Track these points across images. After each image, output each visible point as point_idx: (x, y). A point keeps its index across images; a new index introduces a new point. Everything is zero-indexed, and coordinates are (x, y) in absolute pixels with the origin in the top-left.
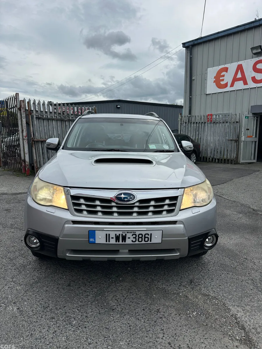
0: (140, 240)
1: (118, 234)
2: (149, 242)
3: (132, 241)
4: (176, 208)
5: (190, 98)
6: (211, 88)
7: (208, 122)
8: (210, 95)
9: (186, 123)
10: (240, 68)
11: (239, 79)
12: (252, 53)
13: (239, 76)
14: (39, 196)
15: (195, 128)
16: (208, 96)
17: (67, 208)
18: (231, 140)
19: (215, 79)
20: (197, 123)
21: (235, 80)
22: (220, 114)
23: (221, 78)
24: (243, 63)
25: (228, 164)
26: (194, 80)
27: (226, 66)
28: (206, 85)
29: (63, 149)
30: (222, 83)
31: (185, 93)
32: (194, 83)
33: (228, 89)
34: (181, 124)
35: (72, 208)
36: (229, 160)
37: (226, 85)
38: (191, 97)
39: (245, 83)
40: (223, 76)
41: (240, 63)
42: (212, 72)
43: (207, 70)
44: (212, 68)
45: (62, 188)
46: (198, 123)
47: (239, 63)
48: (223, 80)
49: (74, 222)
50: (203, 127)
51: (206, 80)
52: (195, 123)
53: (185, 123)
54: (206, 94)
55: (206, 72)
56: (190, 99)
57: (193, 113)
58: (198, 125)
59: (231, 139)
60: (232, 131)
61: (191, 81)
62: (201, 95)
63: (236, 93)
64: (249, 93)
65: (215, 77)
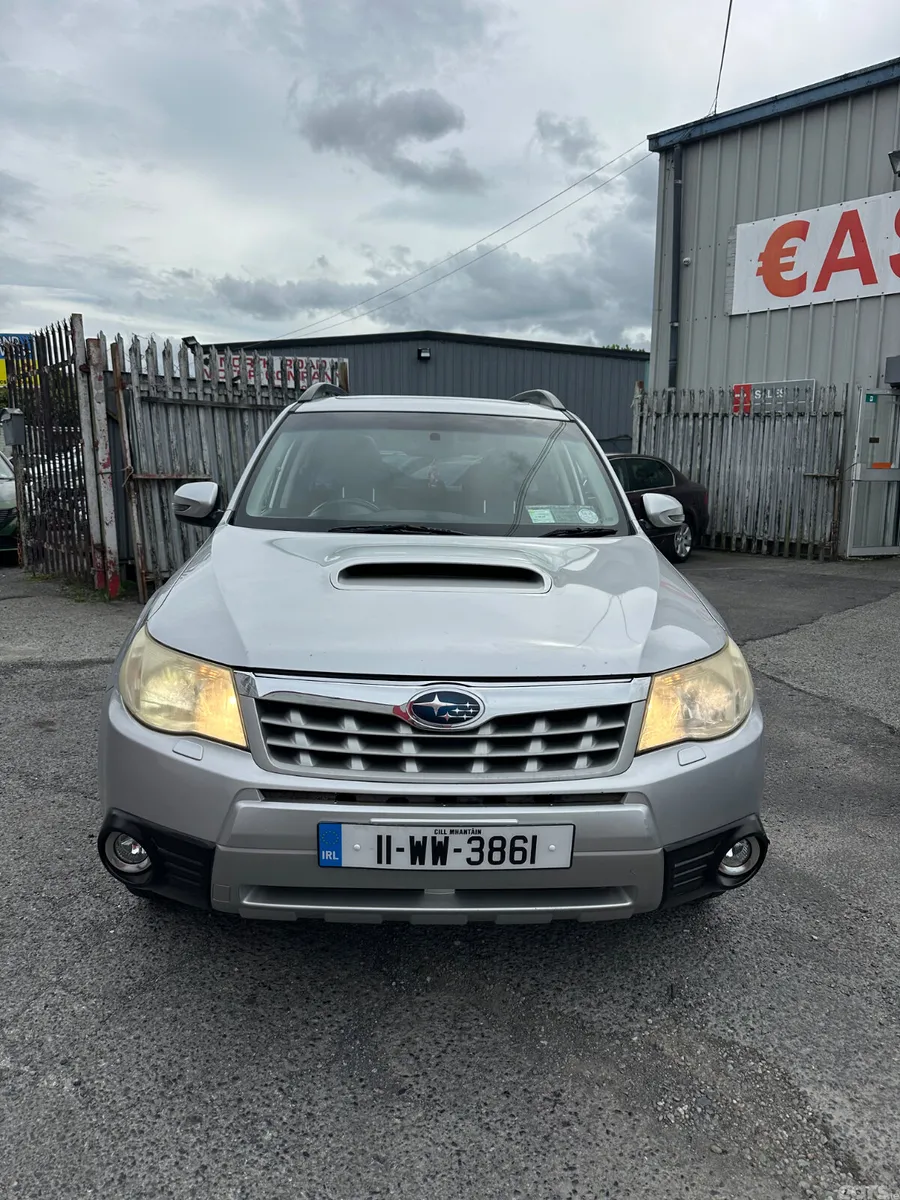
0: (496, 856)
1: (418, 838)
2: (527, 865)
3: (469, 860)
4: (621, 745)
5: (672, 327)
6: (749, 294)
7: (737, 414)
8: (743, 319)
9: (658, 415)
10: (850, 224)
11: (846, 265)
12: (895, 173)
13: (847, 251)
14: (149, 698)
15: (691, 434)
16: (737, 323)
17: (243, 743)
18: (817, 477)
19: (760, 264)
20: (696, 415)
21: (832, 265)
22: (780, 385)
23: (783, 260)
24: (862, 206)
25: (804, 562)
26: (687, 265)
27: (801, 216)
28: (728, 285)
29: (231, 522)
30: (787, 276)
31: (657, 312)
32: (687, 275)
33: (808, 297)
34: (642, 418)
35: (263, 743)
36: (807, 545)
37: (800, 285)
38: (676, 324)
39: (869, 277)
40: (792, 252)
41: (850, 206)
42: (751, 238)
43: (733, 230)
44: (750, 225)
45: (227, 673)
46: (701, 416)
47: (848, 206)
48: (789, 267)
49: (270, 794)
50: (720, 429)
51: (730, 264)
52: (691, 417)
53: (654, 417)
54: (731, 316)
55: (731, 238)
56: (675, 331)
57: (684, 382)
58: (701, 423)
59: (815, 473)
60: (818, 444)
61: (678, 267)
62: (713, 317)
63: (836, 312)
64: (881, 313)
65: (761, 257)
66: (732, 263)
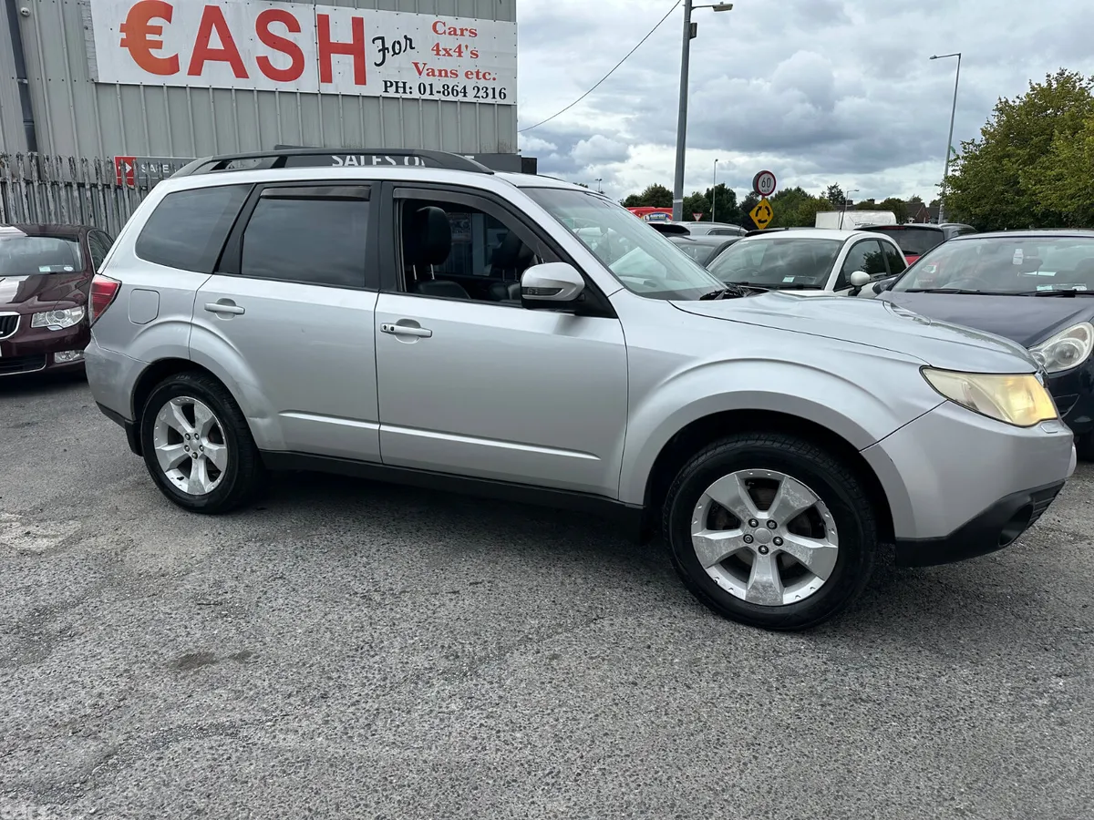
5: (21, 84)
6: (115, 64)
7: (132, 187)
8: (112, 89)
9: (28, 183)
10: (215, 18)
11: (215, 56)
13: (215, 42)
15: (78, 205)
16: (105, 92)
19: (124, 35)
20: (81, 185)
21: (202, 55)
22: (166, 161)
23: (149, 37)
24: (224, 7)
26: (26, 15)
28: (90, 50)
30: (154, 52)
32: (28, 28)
33: (181, 78)
38: (26, 81)
39: (240, 72)
42: (108, 6)
46: (88, 187)
48: (159, 45)
50: (114, 202)
51: (87, 27)
52: (75, 186)
53: (23, 184)
54: (97, 84)
56: (25, 89)
57: (45, 148)
58: (89, 194)
61: (15, 16)
62: (73, 81)
63: (213, 97)
64: (256, 106)
65: (123, 28)
66: (89, 26)
